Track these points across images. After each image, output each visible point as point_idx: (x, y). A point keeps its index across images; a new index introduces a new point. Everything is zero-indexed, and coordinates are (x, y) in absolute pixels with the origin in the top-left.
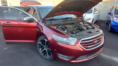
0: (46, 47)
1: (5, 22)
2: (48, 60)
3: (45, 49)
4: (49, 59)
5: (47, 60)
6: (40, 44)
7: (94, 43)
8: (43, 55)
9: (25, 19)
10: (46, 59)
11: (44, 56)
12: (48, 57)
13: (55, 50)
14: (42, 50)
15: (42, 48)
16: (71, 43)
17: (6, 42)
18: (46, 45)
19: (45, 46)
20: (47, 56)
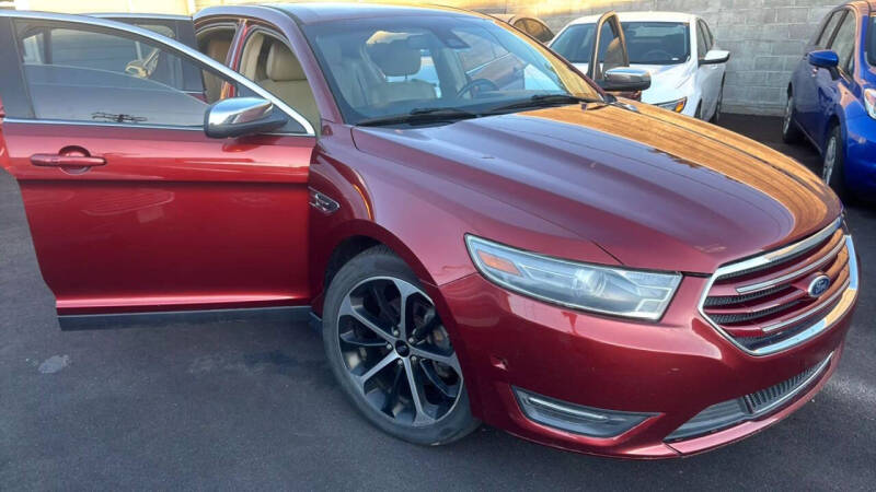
0: (399, 344)
1: (48, 150)
2: (427, 446)
3: (394, 355)
4: (434, 434)
5: (418, 444)
6: (348, 322)
7: (806, 296)
8: (373, 402)
9: (217, 119)
10: (401, 438)
11: (388, 410)
12: (425, 416)
13: (501, 366)
14: (366, 365)
15: (363, 353)
16: (631, 307)
17: (61, 311)
18: (402, 325)
19: (391, 338)
20: (410, 410)
